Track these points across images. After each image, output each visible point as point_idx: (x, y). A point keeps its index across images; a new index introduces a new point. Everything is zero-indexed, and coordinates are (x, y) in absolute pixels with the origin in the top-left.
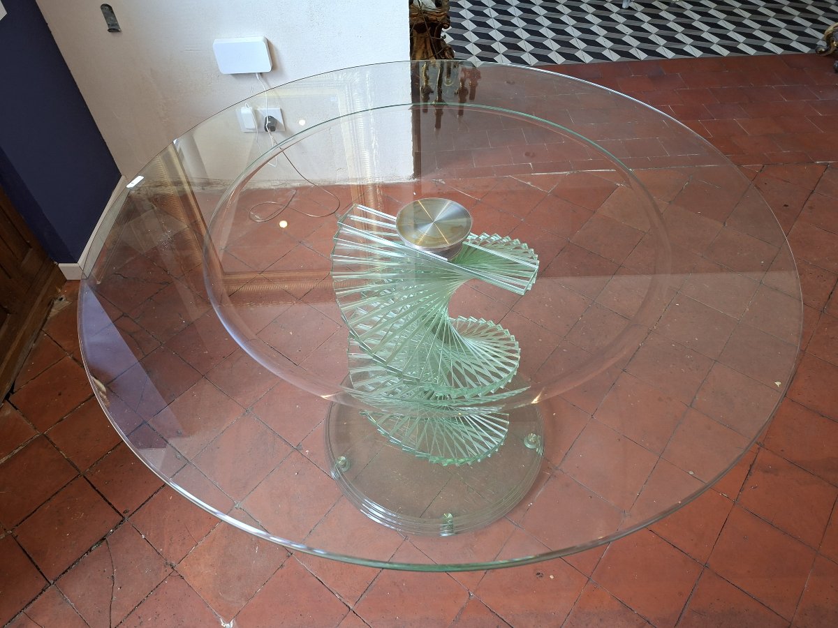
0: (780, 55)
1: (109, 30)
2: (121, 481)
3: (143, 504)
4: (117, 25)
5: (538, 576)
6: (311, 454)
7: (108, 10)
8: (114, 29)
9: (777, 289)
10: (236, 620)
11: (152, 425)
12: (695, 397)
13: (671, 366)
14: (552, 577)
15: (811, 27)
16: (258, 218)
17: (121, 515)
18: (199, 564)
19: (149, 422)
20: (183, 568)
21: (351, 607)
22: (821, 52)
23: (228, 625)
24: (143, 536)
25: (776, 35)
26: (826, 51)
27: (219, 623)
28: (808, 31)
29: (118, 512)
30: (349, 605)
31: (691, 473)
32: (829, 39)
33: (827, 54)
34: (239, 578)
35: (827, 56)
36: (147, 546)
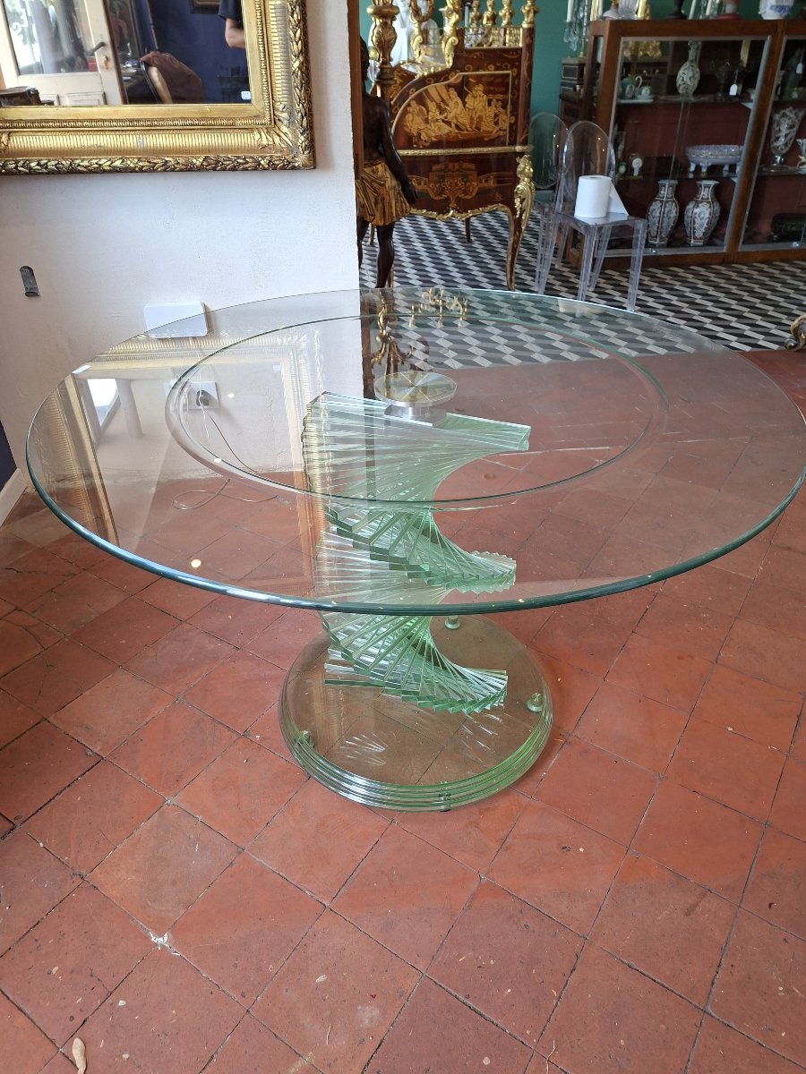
0: (749, 352)
1: (28, 294)
2: (12, 784)
3: (40, 809)
4: (36, 288)
5: (565, 850)
6: (262, 739)
7: (28, 273)
8: (32, 293)
9: (789, 548)
10: (172, 932)
11: (55, 722)
12: (719, 654)
13: (687, 625)
14: (581, 850)
15: (776, 328)
16: (184, 507)
17: (10, 822)
18: (118, 870)
19: (50, 719)
20: (98, 876)
21: (327, 905)
22: (791, 347)
23: (161, 939)
24: (41, 845)
25: (741, 336)
26: (796, 346)
27: (148, 938)
28: (773, 332)
29: (8, 820)
30: (324, 902)
31: (730, 729)
32: (796, 333)
33: (797, 349)
34: (174, 883)
35: (798, 351)
36: (47, 855)
